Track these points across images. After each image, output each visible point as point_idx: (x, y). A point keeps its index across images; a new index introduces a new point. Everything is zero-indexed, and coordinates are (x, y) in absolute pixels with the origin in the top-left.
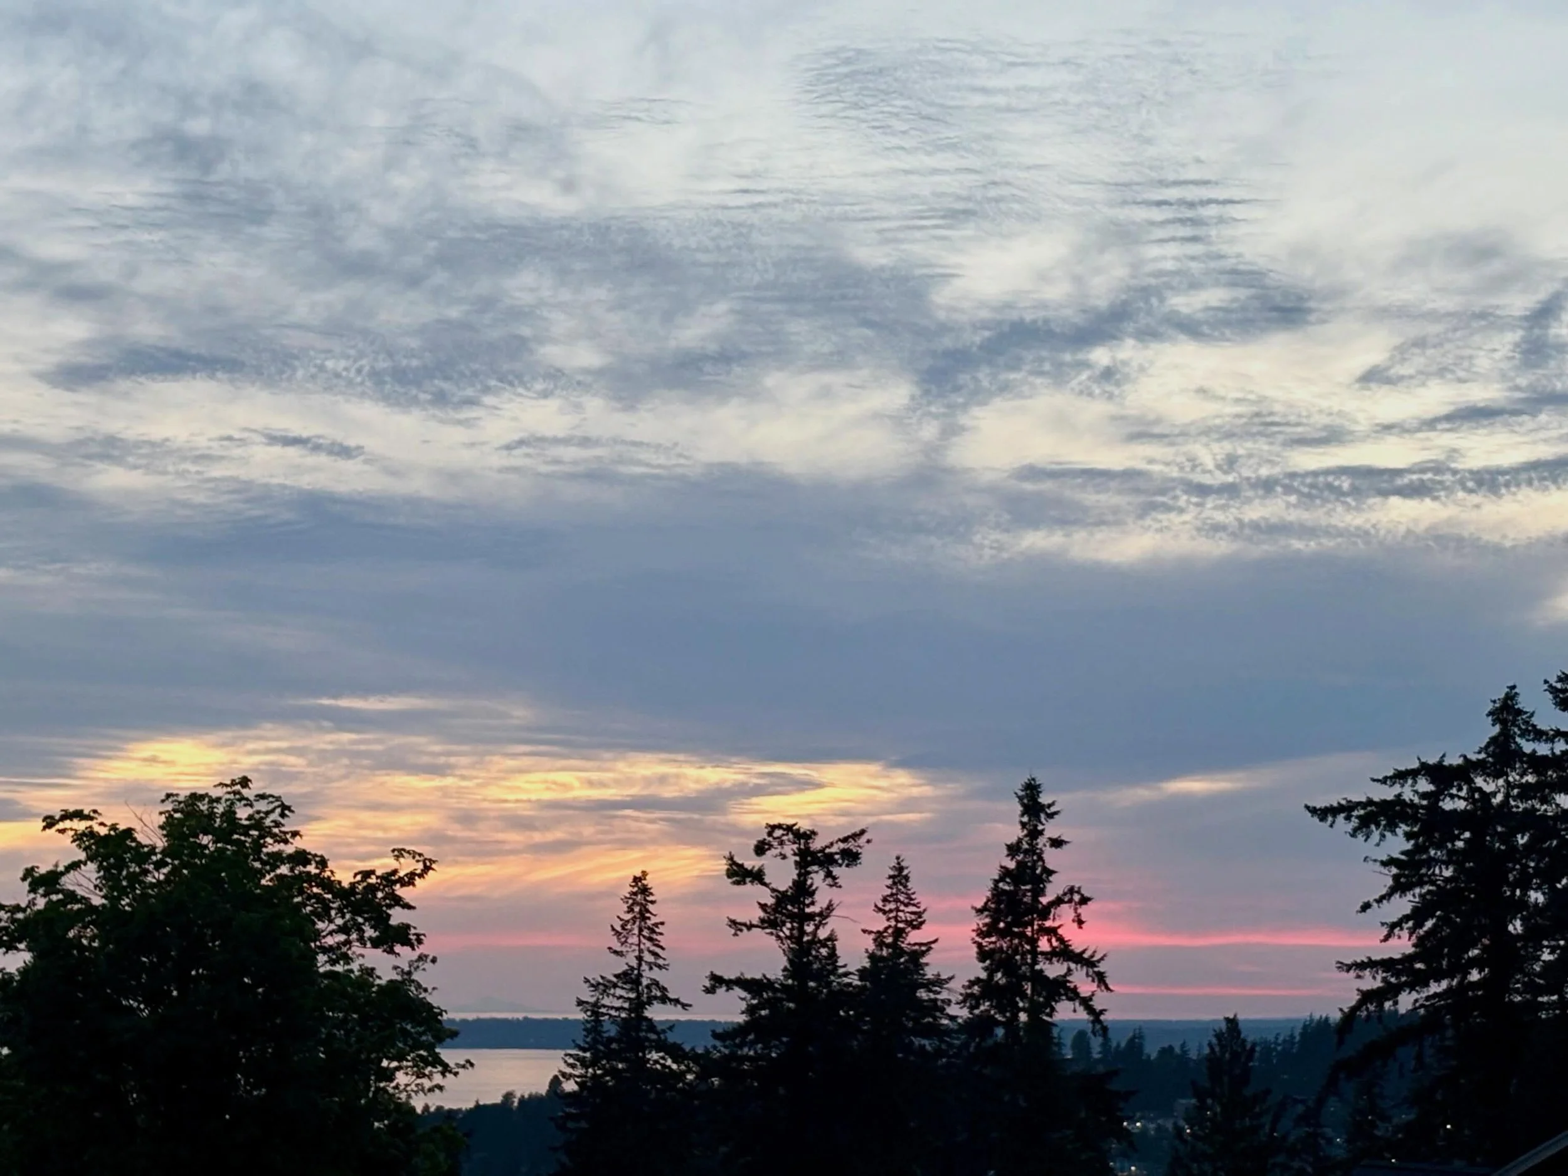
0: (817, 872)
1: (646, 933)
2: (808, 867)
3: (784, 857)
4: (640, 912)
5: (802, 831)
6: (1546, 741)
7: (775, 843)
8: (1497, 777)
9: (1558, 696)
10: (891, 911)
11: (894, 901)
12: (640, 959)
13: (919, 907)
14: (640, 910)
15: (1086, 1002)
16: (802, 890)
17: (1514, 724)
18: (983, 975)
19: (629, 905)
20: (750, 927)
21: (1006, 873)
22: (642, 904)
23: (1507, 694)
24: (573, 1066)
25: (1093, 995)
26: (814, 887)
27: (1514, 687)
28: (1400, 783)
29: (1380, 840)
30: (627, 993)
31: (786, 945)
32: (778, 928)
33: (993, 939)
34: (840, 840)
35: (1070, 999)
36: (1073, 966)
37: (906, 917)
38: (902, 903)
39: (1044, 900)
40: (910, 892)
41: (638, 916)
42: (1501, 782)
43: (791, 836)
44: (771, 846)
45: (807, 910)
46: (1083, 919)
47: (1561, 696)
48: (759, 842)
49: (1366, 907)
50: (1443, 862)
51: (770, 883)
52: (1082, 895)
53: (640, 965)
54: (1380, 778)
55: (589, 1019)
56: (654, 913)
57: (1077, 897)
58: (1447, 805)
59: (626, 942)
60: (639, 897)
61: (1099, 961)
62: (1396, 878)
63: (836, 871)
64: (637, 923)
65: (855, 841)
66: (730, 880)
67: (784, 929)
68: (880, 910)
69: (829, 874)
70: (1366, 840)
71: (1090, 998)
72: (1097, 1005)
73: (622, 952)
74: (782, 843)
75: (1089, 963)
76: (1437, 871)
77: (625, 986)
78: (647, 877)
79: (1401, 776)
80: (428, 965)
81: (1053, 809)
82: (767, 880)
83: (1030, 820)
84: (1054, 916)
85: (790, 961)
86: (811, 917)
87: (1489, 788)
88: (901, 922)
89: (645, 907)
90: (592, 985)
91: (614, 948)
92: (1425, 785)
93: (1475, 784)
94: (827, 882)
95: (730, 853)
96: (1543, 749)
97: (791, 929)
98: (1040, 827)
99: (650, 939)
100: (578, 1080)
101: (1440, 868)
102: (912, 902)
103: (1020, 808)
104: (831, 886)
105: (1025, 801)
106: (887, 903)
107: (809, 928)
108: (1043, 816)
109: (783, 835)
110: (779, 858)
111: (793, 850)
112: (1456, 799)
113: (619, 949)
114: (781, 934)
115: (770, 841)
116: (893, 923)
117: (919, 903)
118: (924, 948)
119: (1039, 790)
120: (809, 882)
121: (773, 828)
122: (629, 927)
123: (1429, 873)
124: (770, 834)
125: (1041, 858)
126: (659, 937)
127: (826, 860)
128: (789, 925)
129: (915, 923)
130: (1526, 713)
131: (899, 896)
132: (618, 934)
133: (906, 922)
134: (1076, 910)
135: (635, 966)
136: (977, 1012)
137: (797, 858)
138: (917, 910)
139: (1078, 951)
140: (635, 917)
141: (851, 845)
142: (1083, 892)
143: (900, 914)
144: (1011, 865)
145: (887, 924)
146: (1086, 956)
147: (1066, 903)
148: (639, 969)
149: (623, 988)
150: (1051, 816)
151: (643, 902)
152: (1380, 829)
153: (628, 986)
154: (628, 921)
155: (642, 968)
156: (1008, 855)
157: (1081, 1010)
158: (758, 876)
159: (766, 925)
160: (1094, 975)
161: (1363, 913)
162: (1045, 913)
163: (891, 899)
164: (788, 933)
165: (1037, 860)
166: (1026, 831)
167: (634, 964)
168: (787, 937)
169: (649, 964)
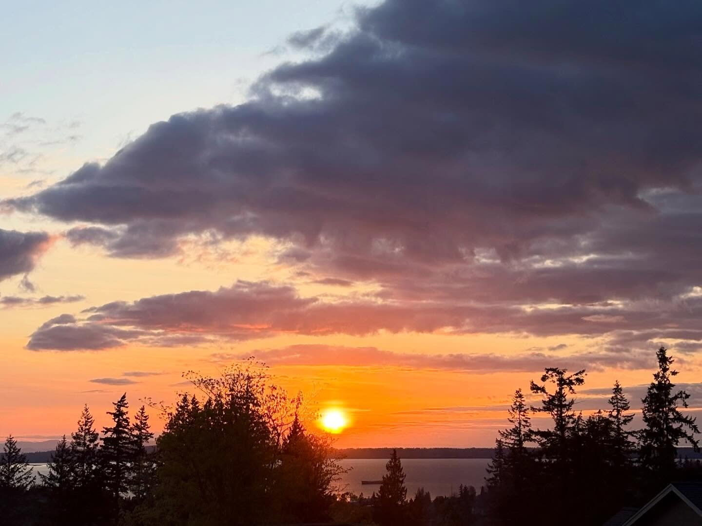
0: (566, 388)
1: (522, 413)
2: (563, 386)
3: (554, 382)
5: (560, 371)
7: (550, 376)
10: (615, 403)
12: (520, 424)
13: (626, 401)
14: (519, 404)
15: (690, 439)
16: (560, 395)
18: (648, 428)
19: (514, 402)
20: (540, 410)
21: (654, 386)
22: (520, 402)
24: (492, 467)
25: (693, 435)
30: (516, 437)
31: (555, 417)
32: (552, 411)
33: (651, 413)
34: (574, 375)
35: (683, 437)
36: (684, 424)
37: (621, 405)
38: (619, 400)
39: (670, 397)
40: (622, 395)
43: (556, 373)
44: (548, 377)
45: (563, 403)
46: (687, 404)
48: (544, 376)
51: (548, 393)
52: (686, 394)
53: (520, 426)
55: (497, 448)
56: (525, 405)
57: (684, 396)
59: (514, 417)
60: (519, 399)
61: (694, 421)
63: (573, 387)
64: (518, 410)
65: (581, 375)
66: (532, 391)
67: (554, 411)
68: (611, 402)
69: (571, 388)
71: (692, 437)
72: (695, 439)
74: (552, 376)
75: (690, 422)
78: (520, 390)
81: (672, 359)
82: (547, 391)
83: (662, 364)
84: (674, 403)
85: (557, 424)
86: (565, 406)
88: (619, 407)
91: (510, 419)
94: (570, 392)
95: (532, 380)
97: (557, 411)
98: (667, 367)
99: (524, 416)
100: (495, 473)
102: (624, 399)
103: (658, 360)
104: (572, 393)
105: (660, 357)
106: (613, 400)
107: (564, 410)
109: (553, 373)
110: (552, 382)
111: (557, 379)
113: (512, 420)
114: (553, 413)
116: (616, 408)
118: (629, 418)
119: (666, 352)
120: (563, 392)
121: (549, 370)
122: (515, 411)
124: (547, 372)
125: (668, 380)
126: (527, 414)
127: (570, 383)
128: (556, 409)
129: (625, 408)
131: (618, 397)
132: (510, 414)
133: (621, 407)
134: (684, 401)
135: (518, 427)
136: (646, 444)
137: (558, 382)
139: (684, 417)
140: (517, 407)
141: (579, 376)
142: (686, 392)
144: (656, 383)
145: (613, 408)
146: (688, 419)
147: (680, 398)
148: (520, 428)
149: (514, 436)
150: (671, 362)
153: (516, 435)
156: (655, 379)
157: (688, 441)
158: (543, 390)
159: (546, 409)
160: (692, 427)
162: (671, 401)
163: (615, 398)
164: (556, 413)
165: (667, 381)
166: (661, 369)
167: (518, 425)
168: (555, 414)
169: (524, 426)
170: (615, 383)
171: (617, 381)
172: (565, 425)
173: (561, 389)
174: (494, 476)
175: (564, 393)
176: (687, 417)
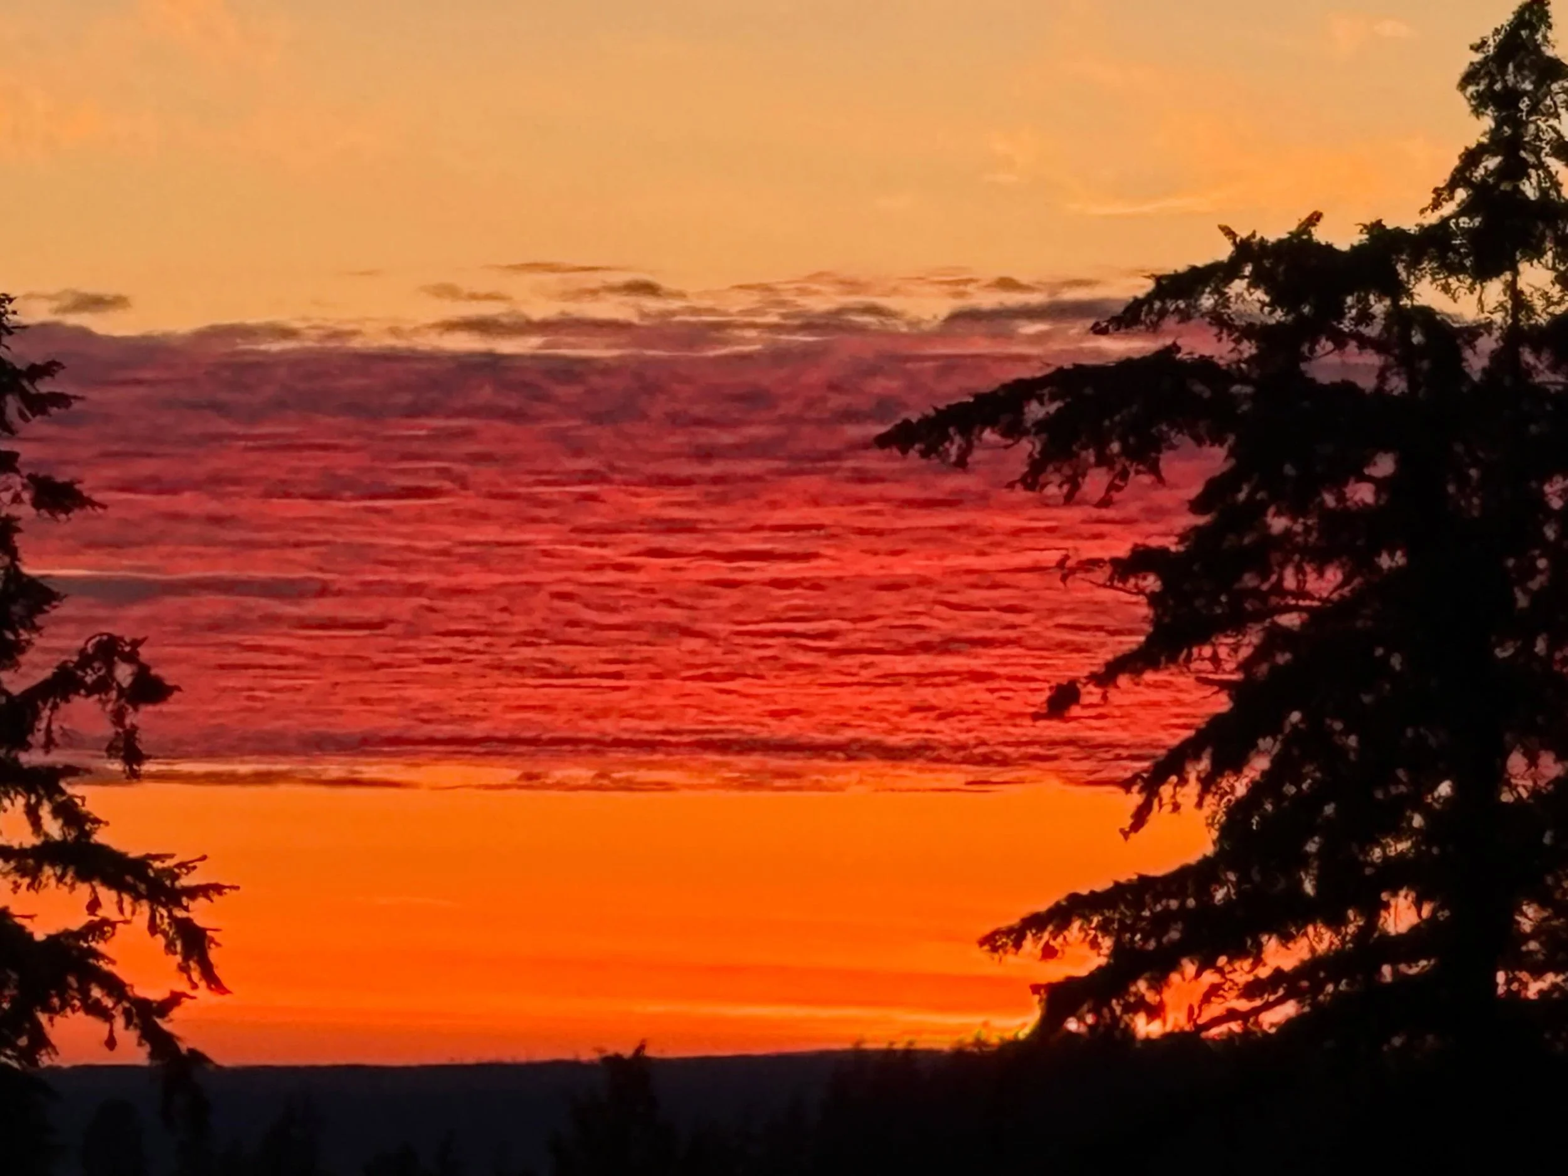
8: (1482, 273)
23: (1518, 16)
42: (1494, 290)
49: (1063, 697)
50: (1310, 553)
62: (1157, 609)
76: (1289, 581)
93: (1411, 296)
108: (12, 405)
123: (1265, 587)
161: (1055, 719)
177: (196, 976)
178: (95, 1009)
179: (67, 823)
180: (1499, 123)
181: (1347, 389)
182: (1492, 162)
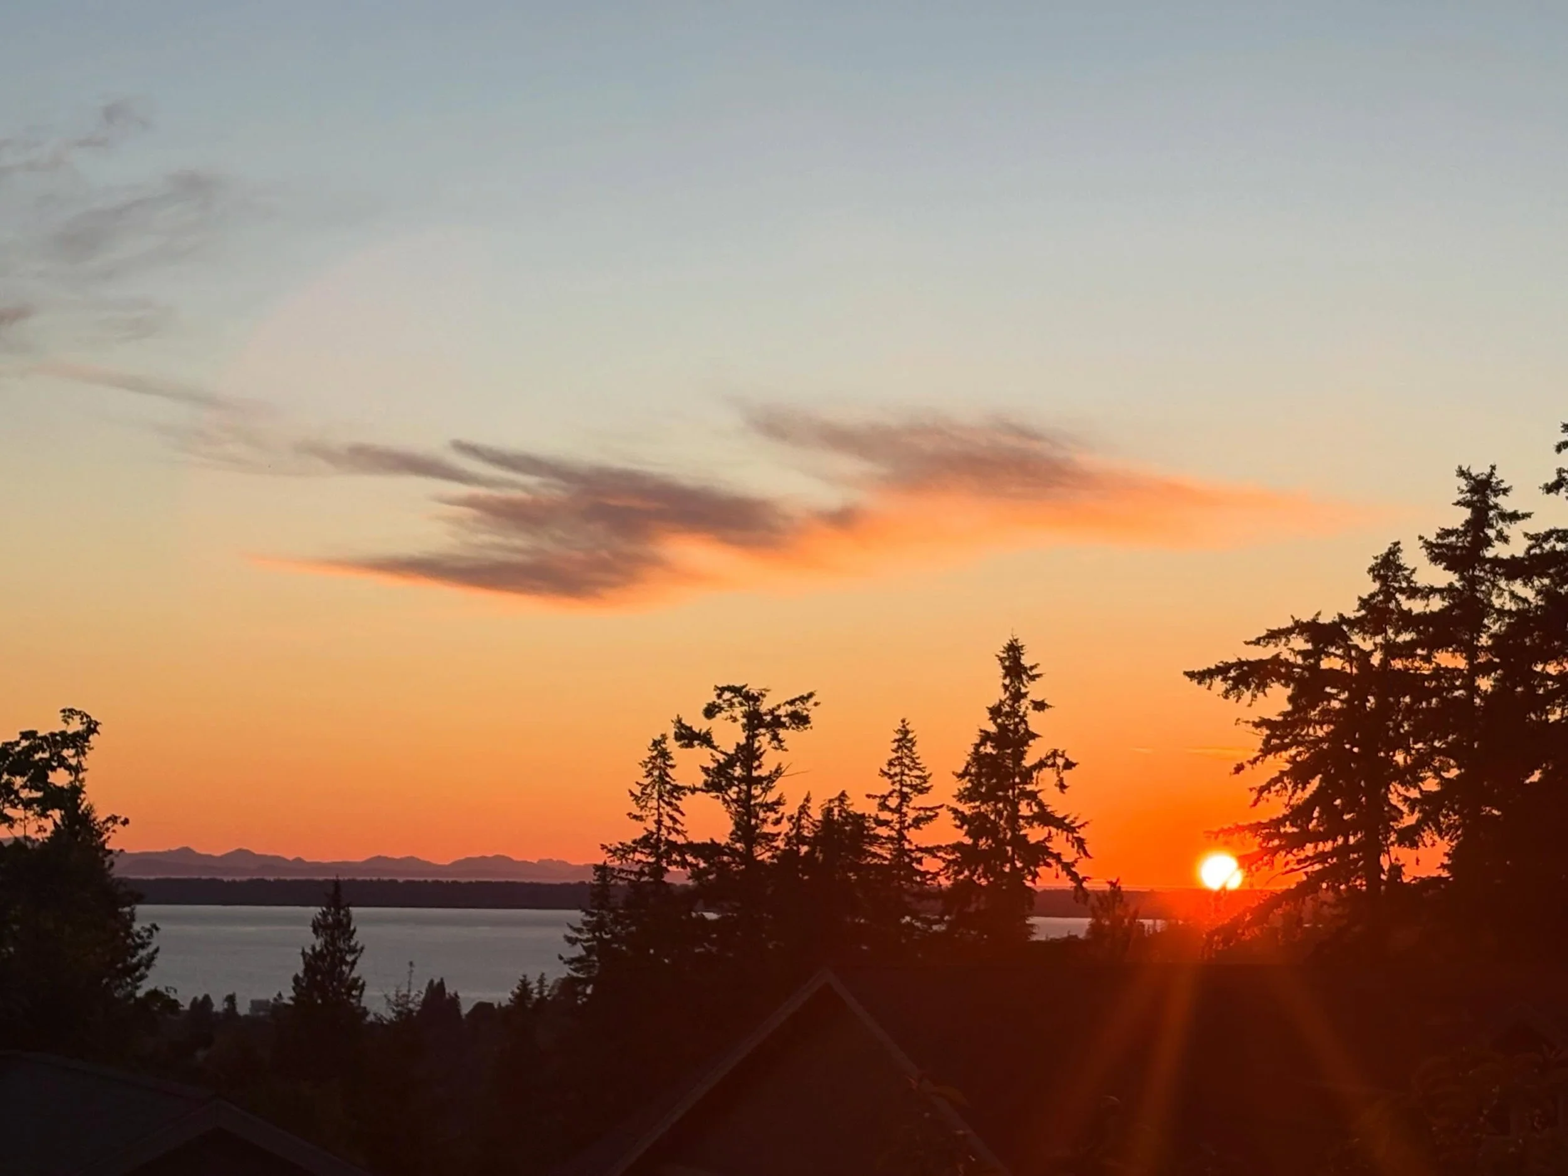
0: (764, 735)
1: (665, 797)
2: (757, 729)
3: (735, 720)
4: (660, 777)
5: (751, 693)
6: (1422, 598)
7: (725, 706)
8: (1374, 633)
9: (1432, 551)
10: (896, 775)
11: (899, 764)
12: (659, 822)
13: (924, 772)
14: (660, 773)
15: (1067, 867)
16: (748, 754)
17: (1395, 579)
18: (968, 841)
19: (647, 769)
20: (694, 790)
21: (986, 737)
22: (661, 767)
23: (1390, 549)
24: (579, 931)
25: (1076, 861)
26: (761, 751)
27: (1398, 543)
28: (1274, 643)
29: (1252, 700)
30: (647, 857)
31: (733, 808)
32: (723, 792)
33: (978, 803)
34: (787, 703)
36: (1054, 830)
37: (911, 781)
38: (907, 766)
39: (1025, 763)
40: (914, 756)
41: (657, 780)
42: (1379, 639)
43: (740, 699)
44: (721, 709)
45: (755, 774)
46: (1066, 783)
47: (1436, 551)
48: (709, 705)
49: (1239, 768)
50: (1317, 722)
51: (719, 746)
52: (1067, 760)
53: (659, 829)
54: (1253, 639)
55: (595, 883)
56: (674, 778)
57: (1060, 762)
58: (1325, 664)
59: (646, 806)
60: (659, 762)
62: (1269, 738)
63: (782, 733)
64: (657, 787)
65: (804, 704)
66: (679, 743)
67: (730, 792)
68: (885, 774)
69: (775, 737)
70: (1237, 701)
71: (1073, 865)
72: (1080, 870)
73: (641, 816)
74: (731, 705)
75: (1070, 829)
76: (1311, 731)
77: (644, 851)
78: (667, 741)
79: (1273, 635)
80: (118, 827)
81: (1035, 672)
82: (715, 744)
83: (1012, 682)
84: (1037, 780)
85: (736, 824)
86: (760, 779)
87: (1367, 646)
88: (907, 786)
89: (664, 771)
90: (610, 851)
91: (634, 813)
92: (1300, 643)
93: (1351, 640)
94: (772, 745)
95: (678, 716)
96: (1417, 606)
97: (738, 793)
98: (1023, 690)
99: (669, 804)
100: (586, 944)
101: (1314, 728)
102: (918, 766)
103: (1002, 671)
104: (775, 748)
105: (1007, 663)
106: (892, 768)
107: (756, 791)
108: (1024, 677)
109: (733, 697)
110: (729, 721)
111: (742, 712)
112: (1332, 657)
113: (638, 814)
114: (727, 797)
115: (720, 704)
116: (897, 787)
117: (924, 768)
118: (929, 813)
119: (1022, 652)
120: (756, 745)
121: (723, 689)
122: (648, 791)
123: (1302, 733)
124: (719, 696)
125: (1023, 720)
126: (678, 803)
127: (777, 723)
128: (735, 789)
129: (919, 787)
130: (1406, 569)
131: (904, 760)
132: (637, 798)
133: (911, 786)
134: (1058, 773)
135: (654, 830)
136: (961, 877)
137: (746, 721)
138: (923, 774)
139: (1059, 816)
140: (654, 780)
141: (799, 706)
142: (1067, 755)
143: (905, 778)
144: (992, 729)
145: (891, 788)
146: (1067, 821)
147: (1049, 766)
148: (658, 834)
149: (642, 852)
150: (1033, 678)
151: (663, 766)
152: (1251, 691)
153: (647, 851)
154: (647, 786)
155: (661, 833)
156: (991, 719)
157: (1063, 874)
158: (706, 739)
159: (711, 788)
160: (1074, 840)
161: (1237, 775)
162: (1027, 776)
163: (896, 763)
164: (734, 796)
165: (1019, 723)
166: (1008, 694)
167: (653, 827)
168: (733, 801)
169: (668, 828)
170: (899, 726)
171: (903, 721)
172: (756, 826)
173: (751, 738)
174: (584, 953)
175: (759, 748)
176: (1065, 818)
177: (1082, 854)
178: (1049, 865)
179: (1039, 808)
180: (1382, 586)
181: (1331, 670)
182: (1381, 597)
